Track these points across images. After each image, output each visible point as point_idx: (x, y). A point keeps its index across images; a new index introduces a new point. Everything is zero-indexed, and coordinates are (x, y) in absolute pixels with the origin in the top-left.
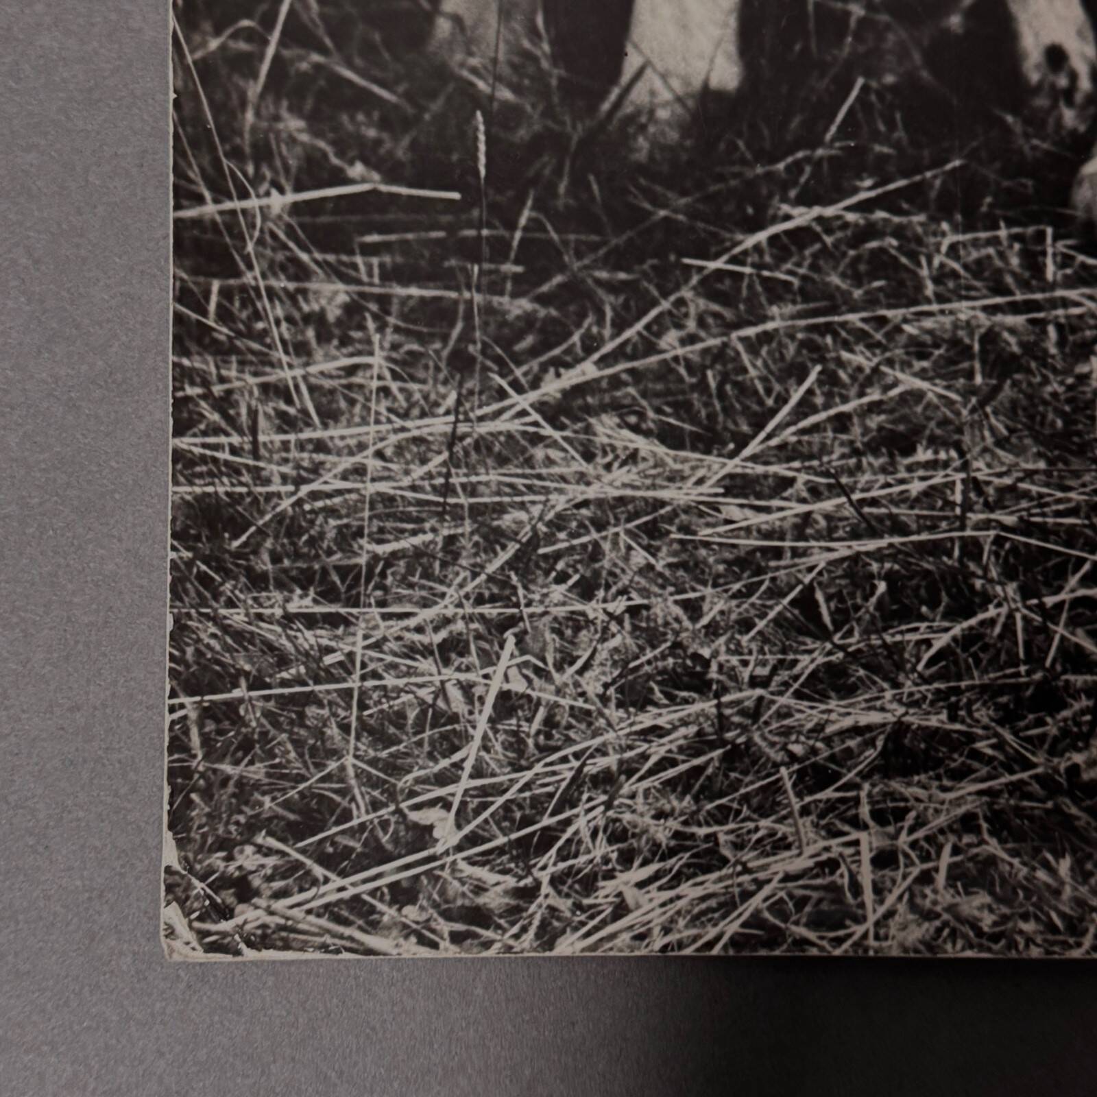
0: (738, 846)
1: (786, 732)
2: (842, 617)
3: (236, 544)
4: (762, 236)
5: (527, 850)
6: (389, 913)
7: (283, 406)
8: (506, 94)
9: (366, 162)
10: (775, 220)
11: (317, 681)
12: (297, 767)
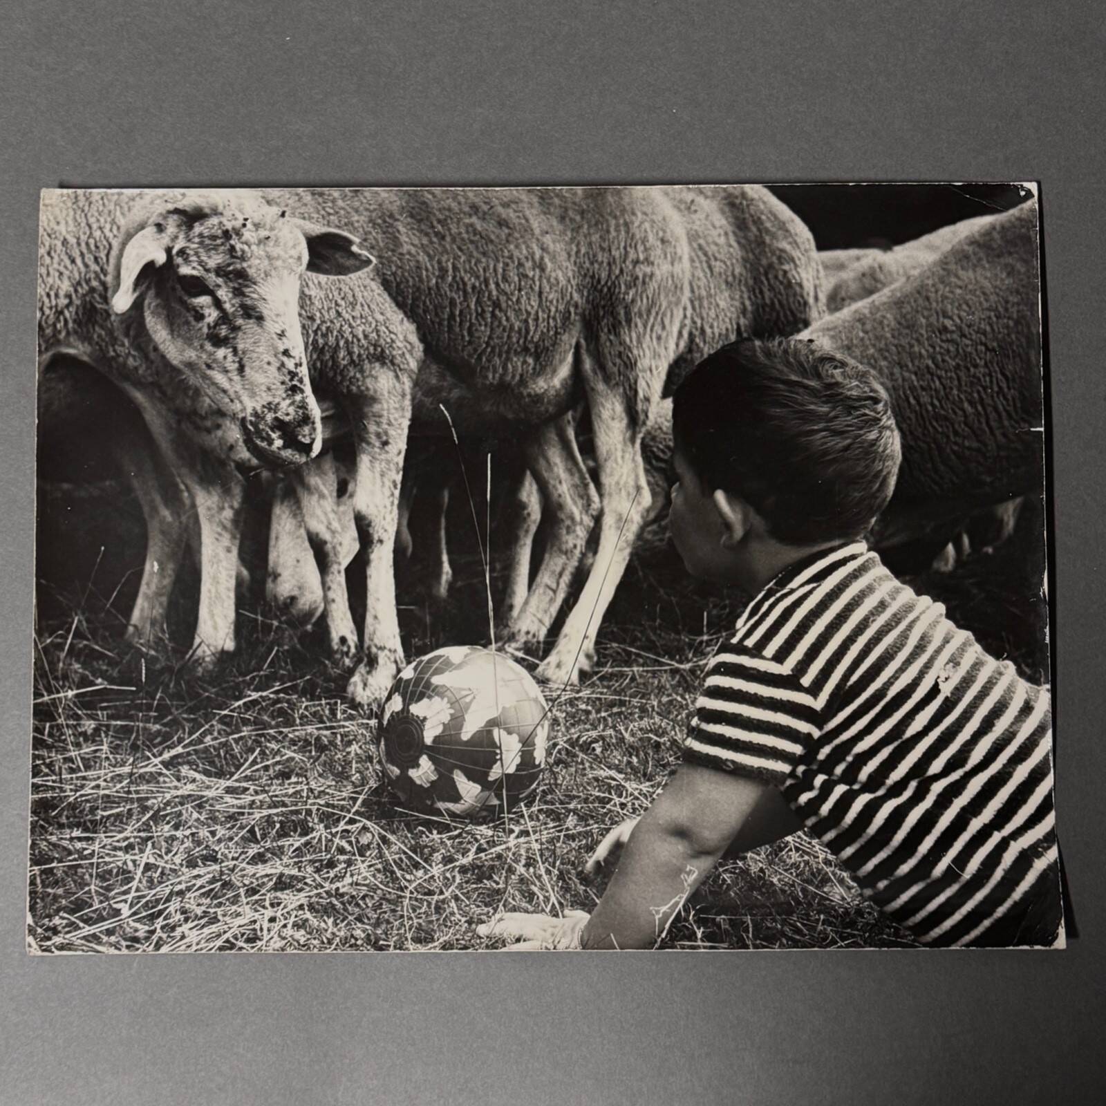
0: (224, 915)
1: (243, 876)
2: (264, 836)
3: (54, 814)
4: (241, 702)
5: (153, 917)
6: (105, 939)
7: (71, 765)
8: (152, 653)
9: (103, 678)
10: (245, 697)
11: (82, 859)
12: (74, 890)
